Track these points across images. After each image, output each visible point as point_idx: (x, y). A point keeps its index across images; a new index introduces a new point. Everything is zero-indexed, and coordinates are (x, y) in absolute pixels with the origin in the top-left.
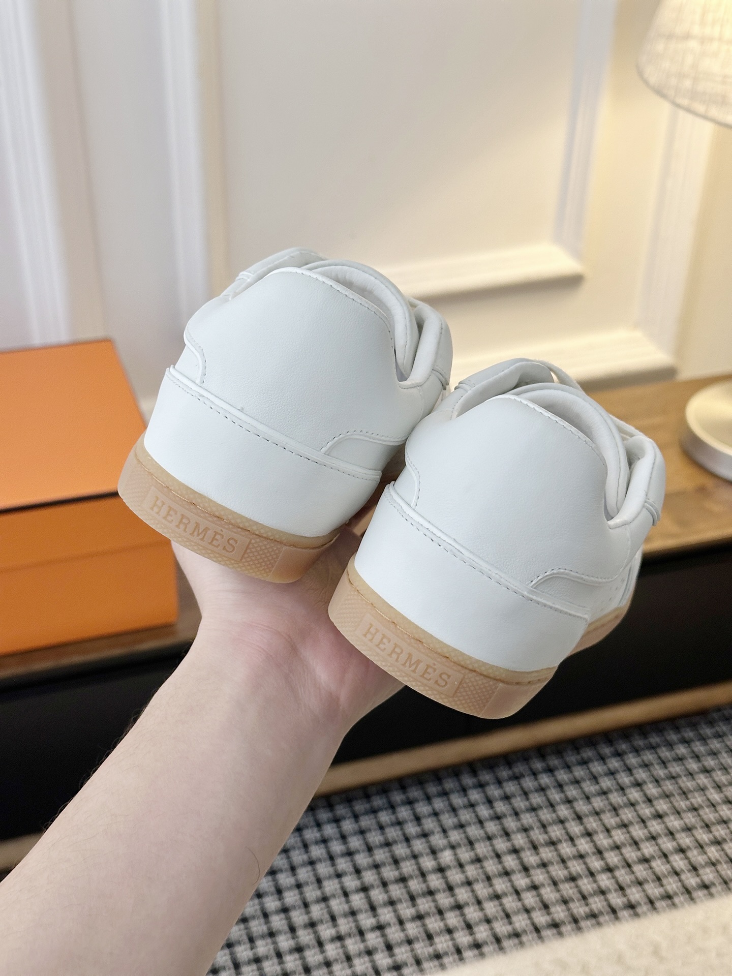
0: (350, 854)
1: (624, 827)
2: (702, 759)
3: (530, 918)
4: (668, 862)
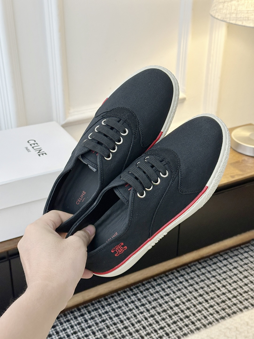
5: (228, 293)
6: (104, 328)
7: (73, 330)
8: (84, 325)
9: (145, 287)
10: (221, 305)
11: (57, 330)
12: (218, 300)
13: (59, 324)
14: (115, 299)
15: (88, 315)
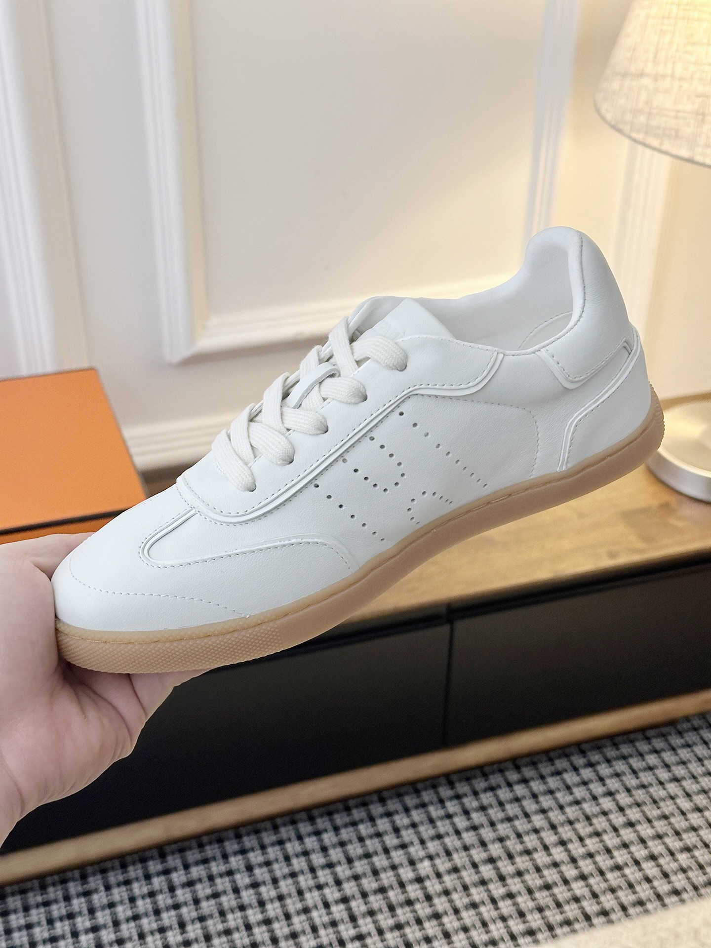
0: (330, 865)
1: (596, 837)
2: (673, 768)
3: (507, 927)
4: (641, 870)
5: (568, 863)
7: (132, 908)
8: (163, 900)
9: (349, 815)
11: (93, 902)
13: (102, 888)
15: (182, 872)
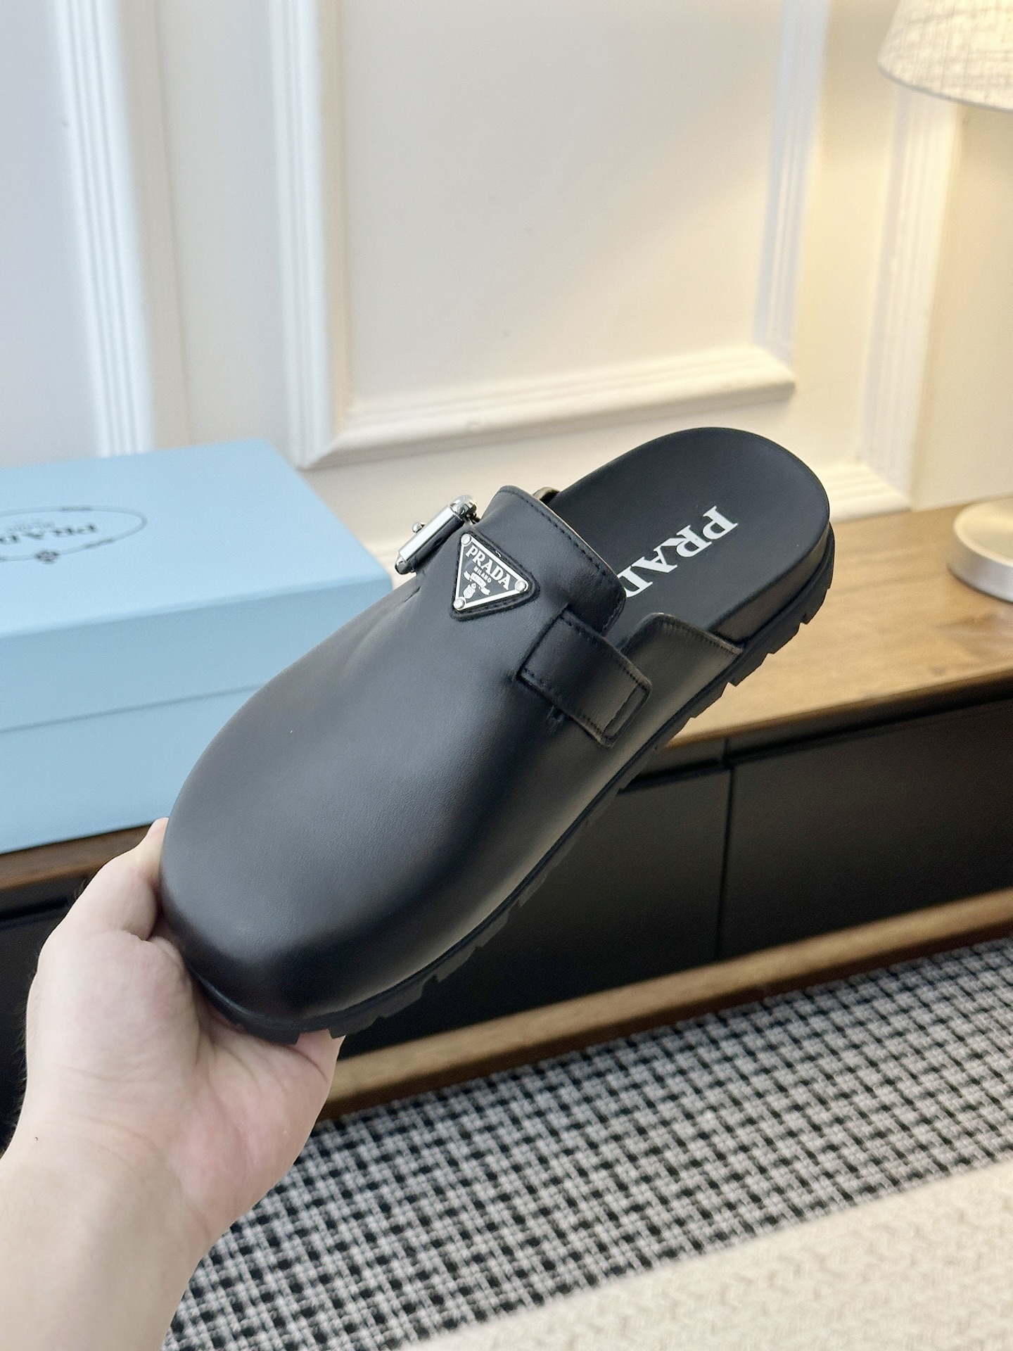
0: (577, 1126)
1: (934, 1073)
4: (1002, 1109)
5: (903, 1105)
6: (425, 1195)
7: (310, 1192)
8: (352, 1179)
9: (590, 1065)
10: (868, 1144)
12: (857, 1127)
14: (474, 1099)
15: (372, 1144)
